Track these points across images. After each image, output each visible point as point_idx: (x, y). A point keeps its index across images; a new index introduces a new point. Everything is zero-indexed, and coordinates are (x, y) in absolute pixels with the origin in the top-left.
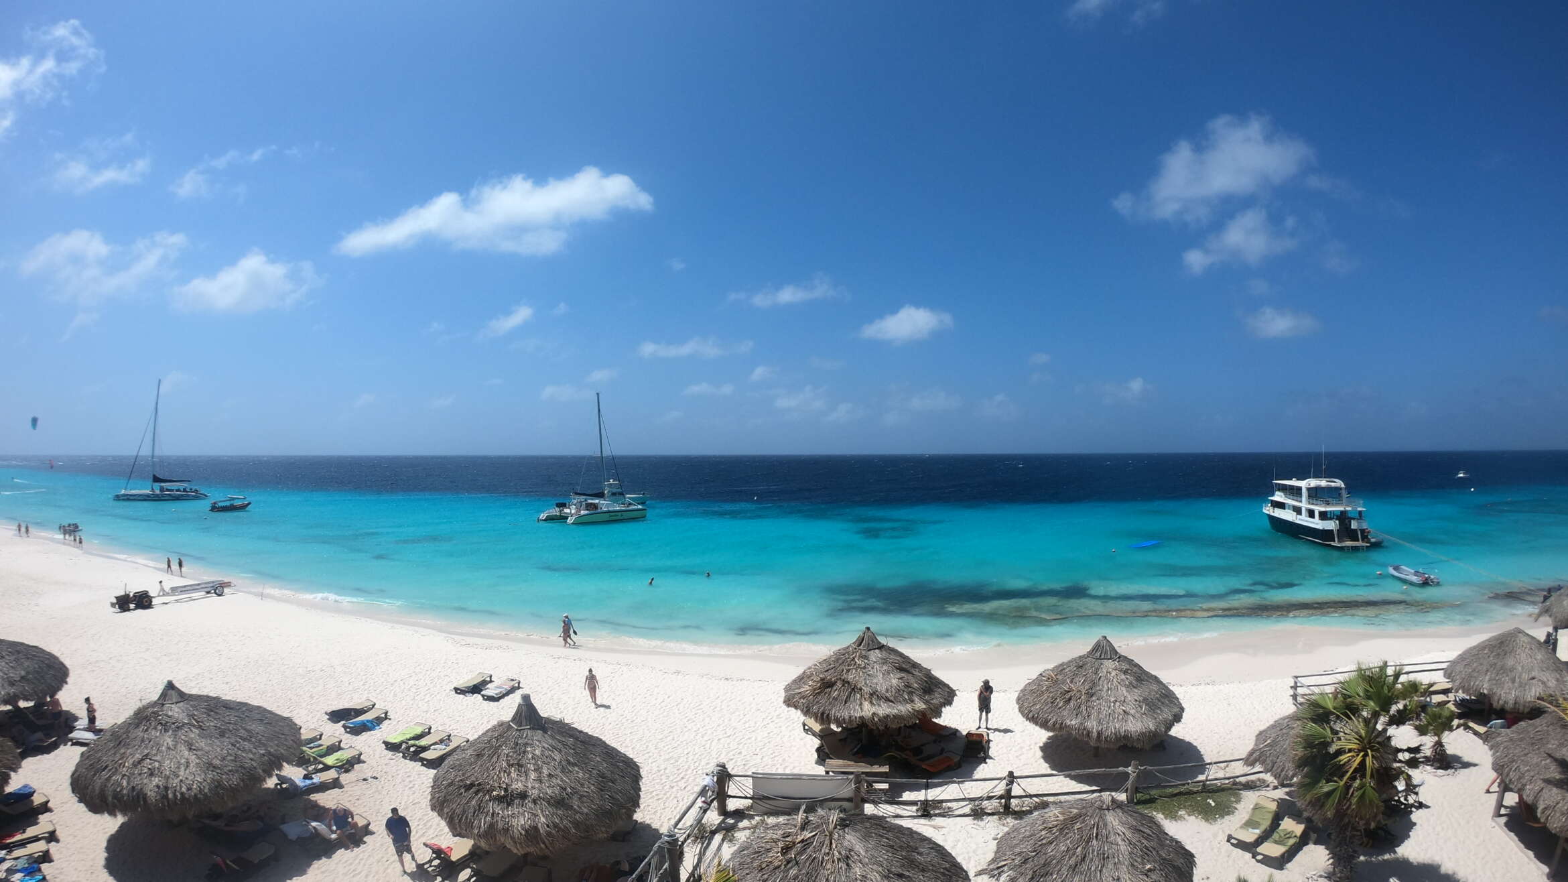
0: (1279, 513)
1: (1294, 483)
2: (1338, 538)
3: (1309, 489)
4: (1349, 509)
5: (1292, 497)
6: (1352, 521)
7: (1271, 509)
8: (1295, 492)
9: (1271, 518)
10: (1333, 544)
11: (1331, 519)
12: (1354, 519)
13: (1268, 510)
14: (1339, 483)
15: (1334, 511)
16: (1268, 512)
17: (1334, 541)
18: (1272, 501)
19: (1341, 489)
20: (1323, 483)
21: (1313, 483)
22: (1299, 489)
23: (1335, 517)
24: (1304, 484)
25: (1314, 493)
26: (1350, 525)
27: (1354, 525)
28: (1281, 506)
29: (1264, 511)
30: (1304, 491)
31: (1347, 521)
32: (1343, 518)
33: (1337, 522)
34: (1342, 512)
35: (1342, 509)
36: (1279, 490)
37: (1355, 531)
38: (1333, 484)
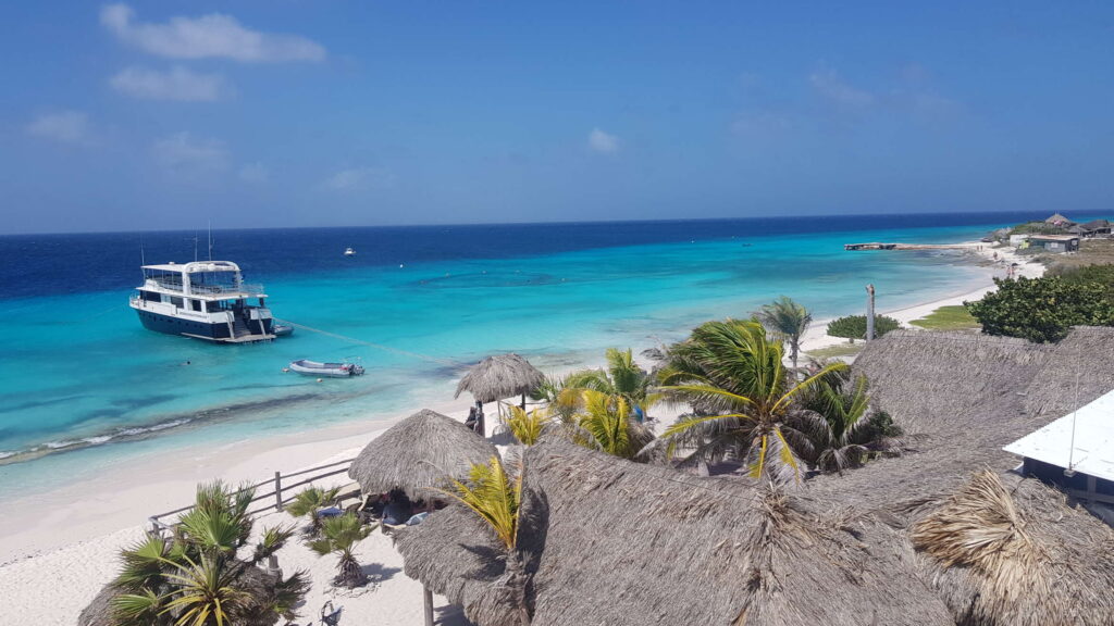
0: (152, 307)
1: (171, 267)
2: (234, 331)
3: (191, 275)
4: (245, 296)
5: (168, 286)
6: (252, 311)
7: (142, 303)
8: (174, 279)
9: (143, 315)
10: (227, 340)
11: (223, 310)
12: (253, 308)
13: (137, 304)
14: (234, 267)
15: (227, 301)
16: (137, 307)
17: (229, 336)
18: (142, 292)
19: (235, 273)
20: (210, 266)
21: (197, 267)
22: (179, 275)
23: (230, 307)
24: (184, 269)
25: (199, 280)
26: (249, 315)
27: (254, 315)
28: (155, 297)
29: (132, 305)
30: (186, 279)
31: (245, 311)
32: (239, 308)
33: (232, 313)
34: (238, 301)
35: (238, 297)
36: (151, 277)
37: (257, 321)
38: (224, 268)
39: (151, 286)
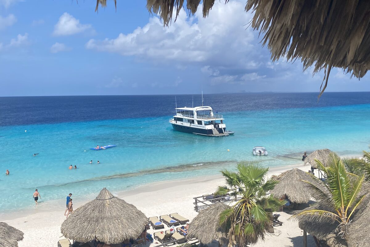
3: (197, 112)
5: (187, 115)
11: (210, 124)
12: (220, 124)
13: (173, 122)
15: (210, 121)
17: (213, 134)
21: (199, 108)
24: (195, 109)
26: (218, 126)
29: (170, 122)
32: (215, 124)
33: (213, 126)
34: (214, 121)
36: (179, 112)
37: (221, 128)
38: (207, 109)
39: (179, 116)
